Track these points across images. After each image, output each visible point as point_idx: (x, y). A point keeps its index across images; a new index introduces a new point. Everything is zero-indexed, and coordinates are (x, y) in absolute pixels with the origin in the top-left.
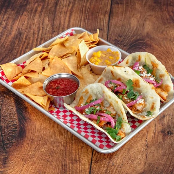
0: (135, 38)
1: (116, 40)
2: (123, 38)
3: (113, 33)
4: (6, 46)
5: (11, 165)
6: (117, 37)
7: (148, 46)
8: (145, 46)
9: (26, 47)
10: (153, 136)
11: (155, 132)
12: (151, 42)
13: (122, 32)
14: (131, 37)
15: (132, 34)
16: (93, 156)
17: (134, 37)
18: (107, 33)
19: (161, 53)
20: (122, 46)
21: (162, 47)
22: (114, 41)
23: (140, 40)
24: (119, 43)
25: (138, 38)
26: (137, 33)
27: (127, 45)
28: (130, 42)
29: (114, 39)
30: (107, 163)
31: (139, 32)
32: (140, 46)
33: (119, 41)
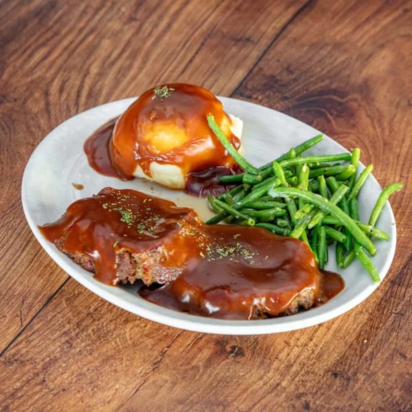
0: (323, 84)
3: (276, 58)
7: (343, 115)
8: (335, 113)
12: (360, 105)
13: (302, 61)
15: (325, 71)
16: (12, 346)
17: (323, 81)
18: (260, 54)
19: (367, 143)
21: (381, 126)
23: (335, 92)
24: (274, 87)
25: (334, 86)
26: (340, 71)
28: (305, 92)
30: (32, 374)
31: (347, 72)
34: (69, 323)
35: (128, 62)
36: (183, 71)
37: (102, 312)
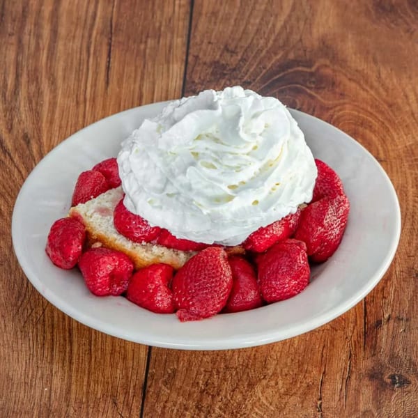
0: (278, 57)
1: (215, 63)
2: (239, 57)
3: (206, 41)
6: (219, 53)
7: (323, 85)
8: (313, 86)
10: (341, 389)
11: (349, 377)
12: (334, 71)
13: (237, 36)
14: (268, 52)
15: (271, 42)
17: (276, 54)
18: (185, 39)
19: (369, 109)
21: (372, 87)
22: (210, 66)
23: (296, 62)
24: (226, 74)
25: (291, 56)
26: (288, 39)
27: (254, 80)
28: (264, 71)
29: (208, 59)
31: (295, 37)
32: (298, 86)
33: (228, 68)
34: (186, 409)
35: (33, 88)
36: (107, 83)
37: (216, 384)
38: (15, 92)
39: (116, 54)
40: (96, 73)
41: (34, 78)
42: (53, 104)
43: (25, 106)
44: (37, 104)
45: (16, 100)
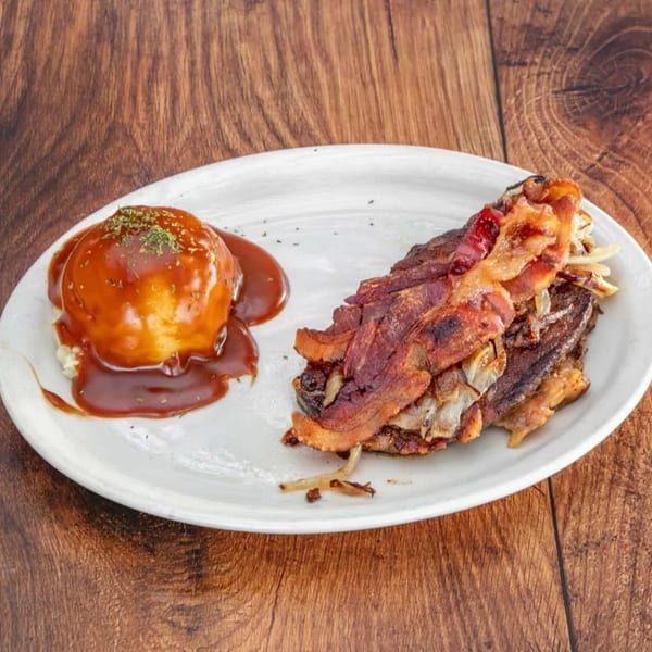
1: (527, 27)
2: (556, 18)
4: (64, 72)
5: (227, 581)
6: (529, 14)
9: (149, 76)
14: (590, 9)
20: (560, 52)
22: (521, 31)
27: (582, 46)
29: (517, 22)
32: (640, 50)
33: (544, 32)
38: (283, 75)
39: (399, 20)
40: (378, 45)
41: (302, 55)
42: (334, 88)
43: (298, 91)
44: (313, 87)
45: (286, 83)
